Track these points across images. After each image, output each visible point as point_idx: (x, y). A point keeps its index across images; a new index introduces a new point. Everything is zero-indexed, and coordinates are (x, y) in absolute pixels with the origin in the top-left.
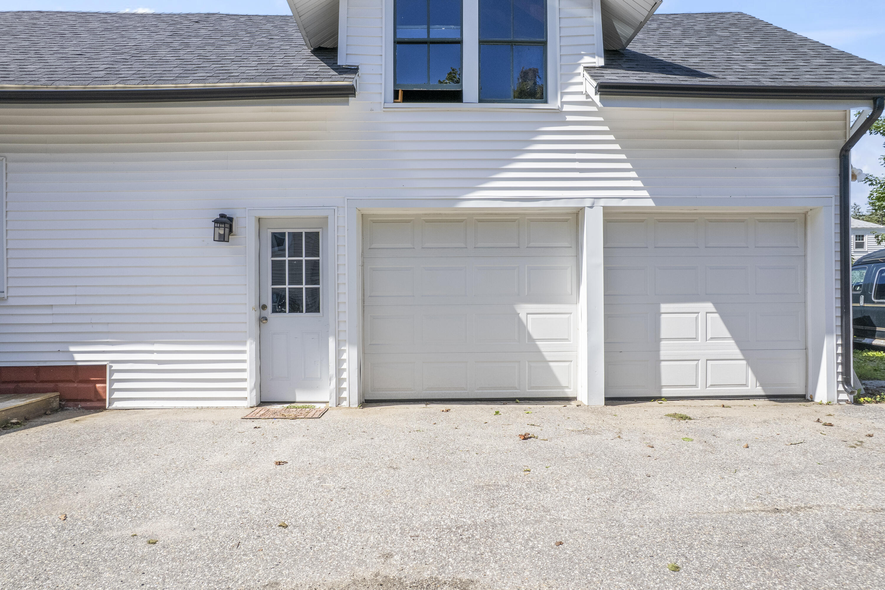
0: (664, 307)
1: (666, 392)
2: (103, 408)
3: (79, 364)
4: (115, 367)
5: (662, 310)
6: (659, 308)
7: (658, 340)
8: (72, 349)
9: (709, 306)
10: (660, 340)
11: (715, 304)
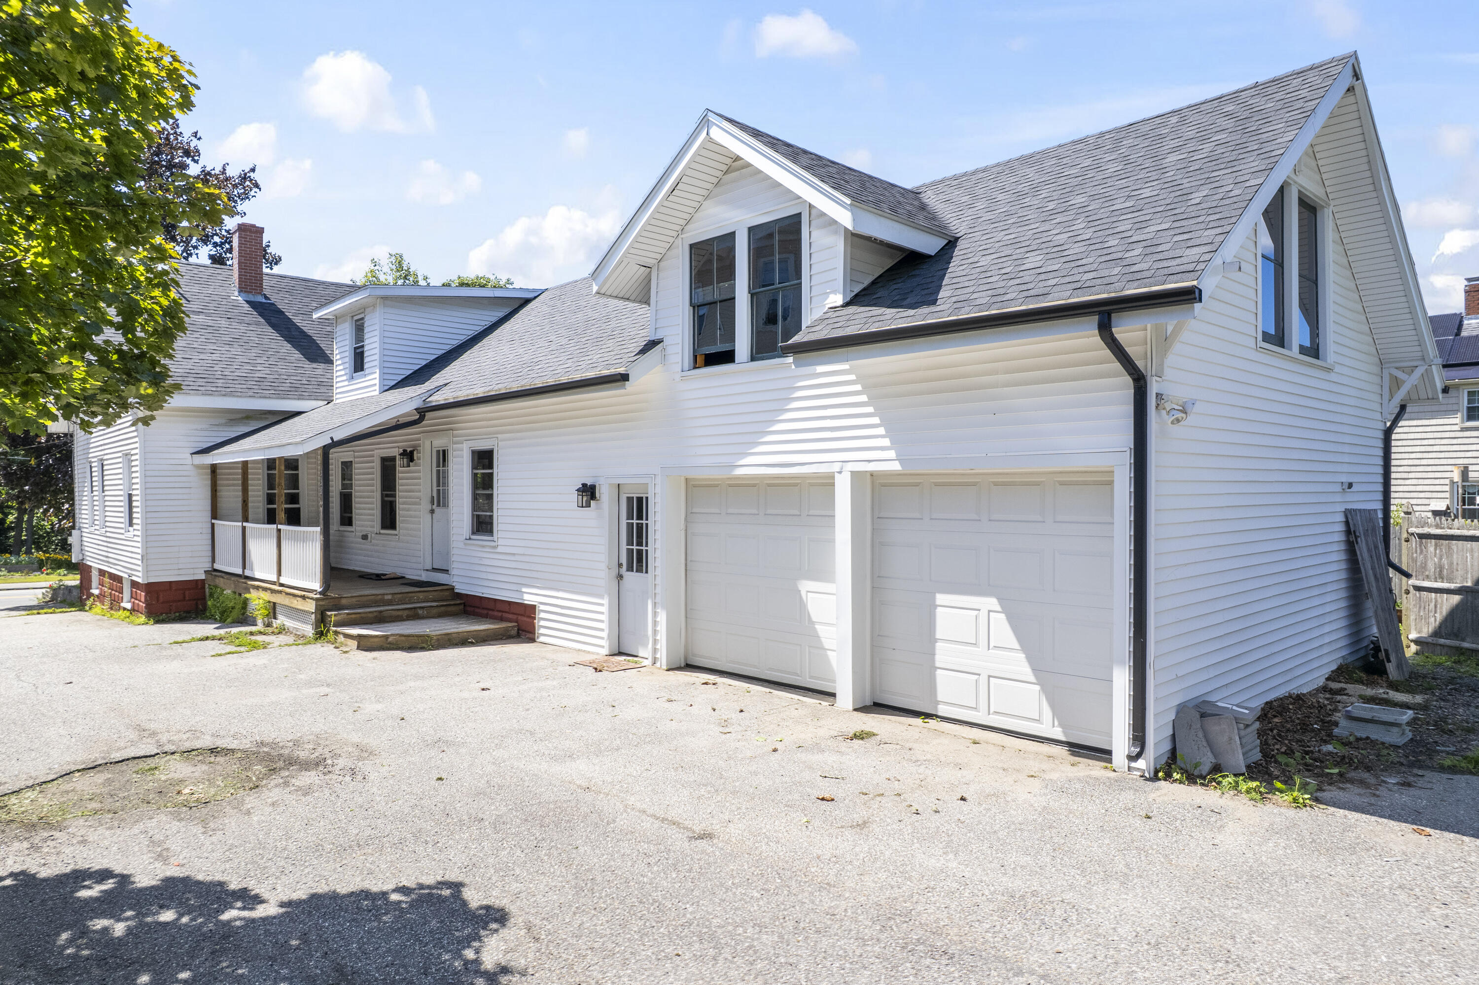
0: (941, 598)
1: (942, 710)
2: (532, 640)
3: (526, 602)
4: (542, 607)
5: (938, 602)
6: (934, 599)
7: (933, 640)
8: (524, 590)
9: (992, 603)
10: (936, 640)
11: (1000, 600)
